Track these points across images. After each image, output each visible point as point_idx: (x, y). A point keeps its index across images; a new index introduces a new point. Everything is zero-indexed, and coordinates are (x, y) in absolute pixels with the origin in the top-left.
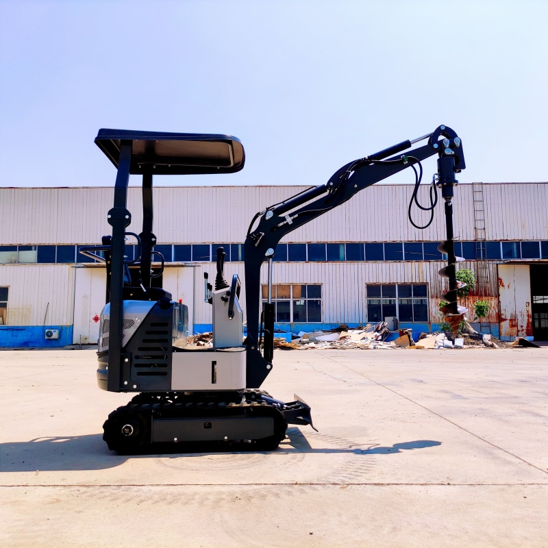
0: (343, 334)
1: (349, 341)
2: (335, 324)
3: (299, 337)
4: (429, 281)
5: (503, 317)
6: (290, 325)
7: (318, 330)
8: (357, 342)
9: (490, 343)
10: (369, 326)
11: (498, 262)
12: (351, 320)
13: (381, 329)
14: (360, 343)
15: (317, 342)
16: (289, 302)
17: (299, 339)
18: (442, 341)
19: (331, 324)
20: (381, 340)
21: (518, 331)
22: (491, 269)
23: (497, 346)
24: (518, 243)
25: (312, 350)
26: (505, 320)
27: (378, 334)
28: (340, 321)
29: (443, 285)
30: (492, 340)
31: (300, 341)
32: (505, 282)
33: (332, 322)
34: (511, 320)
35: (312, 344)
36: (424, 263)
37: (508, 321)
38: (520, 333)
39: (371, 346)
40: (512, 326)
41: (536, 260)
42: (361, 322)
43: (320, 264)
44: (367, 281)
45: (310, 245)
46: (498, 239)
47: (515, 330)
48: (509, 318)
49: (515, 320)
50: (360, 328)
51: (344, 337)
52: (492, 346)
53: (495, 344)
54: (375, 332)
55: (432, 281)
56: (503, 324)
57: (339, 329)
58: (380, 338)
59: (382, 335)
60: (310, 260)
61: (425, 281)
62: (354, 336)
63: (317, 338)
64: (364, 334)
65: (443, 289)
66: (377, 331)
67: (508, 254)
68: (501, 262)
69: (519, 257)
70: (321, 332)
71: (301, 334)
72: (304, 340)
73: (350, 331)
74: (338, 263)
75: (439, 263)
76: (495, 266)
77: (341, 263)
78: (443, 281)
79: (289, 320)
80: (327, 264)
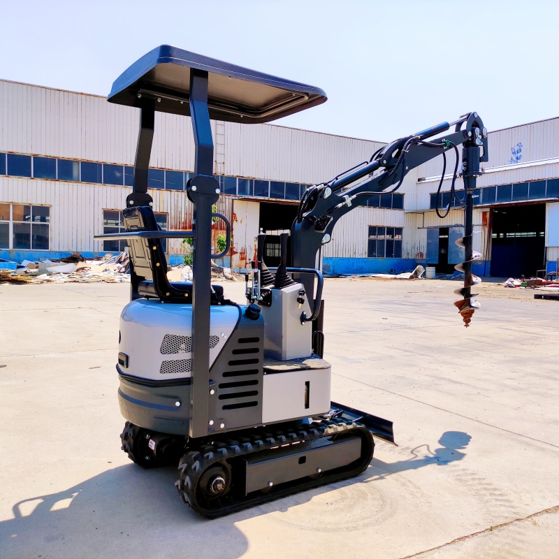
0: (80, 264)
1: (90, 273)
2: (65, 253)
3: (23, 267)
4: (169, 211)
5: (235, 250)
6: (9, 252)
7: (45, 258)
8: (100, 275)
9: (230, 276)
10: (109, 256)
11: (234, 198)
12: (84, 248)
13: (125, 260)
14: (105, 275)
15: (50, 274)
16: (7, 225)
17: (24, 270)
18: (187, 274)
19: (61, 253)
20: (124, 272)
21: (246, 264)
22: (227, 203)
23: (236, 279)
24: (251, 181)
25: (49, 284)
26: (236, 253)
27: (121, 266)
28: (72, 249)
29: (183, 216)
30: (232, 273)
31: (26, 272)
32: (238, 216)
33: (62, 250)
34: (241, 253)
35: (44, 276)
36: (166, 192)
37: (239, 254)
38: (248, 265)
39: (117, 280)
40: (242, 259)
41: (266, 198)
42: (96, 251)
43: (48, 182)
44: (105, 207)
45: (37, 158)
46: (235, 175)
47: (244, 262)
48: (239, 251)
49: (244, 253)
50: (98, 259)
51: (83, 269)
52: (231, 279)
53: (234, 278)
54: (117, 263)
55: (173, 212)
56: (234, 256)
57: (73, 259)
58: (123, 270)
59: (126, 267)
60: (36, 176)
61: (165, 211)
62: (93, 267)
63: (49, 269)
64: (105, 266)
65: (183, 220)
66: (120, 262)
67: (242, 191)
68: (237, 198)
69: (251, 194)
70: (47, 262)
71: (25, 263)
72: (32, 270)
73: (88, 262)
74: (71, 184)
75: (180, 193)
76: (231, 201)
77: (75, 184)
78: (183, 212)
79: (7, 246)
80: (57, 182)
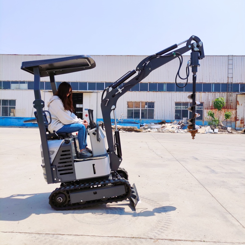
0: (163, 125)
1: (166, 129)
2: (160, 120)
3: (143, 126)
4: (204, 102)
5: (238, 119)
6: (140, 120)
7: (152, 122)
8: (169, 129)
9: (230, 131)
10: (175, 122)
11: (237, 93)
12: (167, 118)
13: (181, 123)
14: (171, 130)
15: (151, 129)
16: (139, 110)
17: (143, 127)
18: (208, 130)
19: (158, 120)
20: (180, 129)
22: (234, 96)
25: (149, 133)
26: (239, 120)
27: (179, 126)
28: (162, 119)
29: (211, 103)
30: (231, 130)
31: (144, 128)
32: (240, 103)
33: (158, 119)
34: (241, 120)
35: (149, 130)
36: (203, 93)
37: (240, 121)
39: (176, 132)
40: (242, 123)
42: (172, 119)
43: (154, 92)
44: (176, 101)
45: (150, 83)
46: (238, 82)
47: (243, 124)
48: (240, 119)
49: (243, 120)
50: (171, 123)
51: (164, 127)
52: (231, 133)
53: (233, 132)
54: (178, 124)
55: (206, 102)
56: (237, 122)
57: (162, 123)
58: (180, 127)
59: (181, 126)
60: (150, 90)
61: (202, 102)
62: (168, 126)
63: (152, 127)
64: (173, 126)
65: (211, 105)
66: (179, 124)
67: (243, 90)
68: (239, 93)
70: (153, 124)
71: (144, 124)
72: (146, 127)
73: (166, 124)
74: (162, 93)
75: (209, 93)
76: (236, 95)
77: (164, 93)
78: (211, 102)
79: (139, 118)
80: (157, 92)
